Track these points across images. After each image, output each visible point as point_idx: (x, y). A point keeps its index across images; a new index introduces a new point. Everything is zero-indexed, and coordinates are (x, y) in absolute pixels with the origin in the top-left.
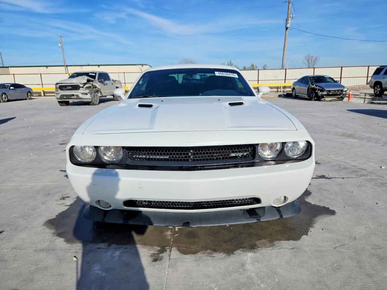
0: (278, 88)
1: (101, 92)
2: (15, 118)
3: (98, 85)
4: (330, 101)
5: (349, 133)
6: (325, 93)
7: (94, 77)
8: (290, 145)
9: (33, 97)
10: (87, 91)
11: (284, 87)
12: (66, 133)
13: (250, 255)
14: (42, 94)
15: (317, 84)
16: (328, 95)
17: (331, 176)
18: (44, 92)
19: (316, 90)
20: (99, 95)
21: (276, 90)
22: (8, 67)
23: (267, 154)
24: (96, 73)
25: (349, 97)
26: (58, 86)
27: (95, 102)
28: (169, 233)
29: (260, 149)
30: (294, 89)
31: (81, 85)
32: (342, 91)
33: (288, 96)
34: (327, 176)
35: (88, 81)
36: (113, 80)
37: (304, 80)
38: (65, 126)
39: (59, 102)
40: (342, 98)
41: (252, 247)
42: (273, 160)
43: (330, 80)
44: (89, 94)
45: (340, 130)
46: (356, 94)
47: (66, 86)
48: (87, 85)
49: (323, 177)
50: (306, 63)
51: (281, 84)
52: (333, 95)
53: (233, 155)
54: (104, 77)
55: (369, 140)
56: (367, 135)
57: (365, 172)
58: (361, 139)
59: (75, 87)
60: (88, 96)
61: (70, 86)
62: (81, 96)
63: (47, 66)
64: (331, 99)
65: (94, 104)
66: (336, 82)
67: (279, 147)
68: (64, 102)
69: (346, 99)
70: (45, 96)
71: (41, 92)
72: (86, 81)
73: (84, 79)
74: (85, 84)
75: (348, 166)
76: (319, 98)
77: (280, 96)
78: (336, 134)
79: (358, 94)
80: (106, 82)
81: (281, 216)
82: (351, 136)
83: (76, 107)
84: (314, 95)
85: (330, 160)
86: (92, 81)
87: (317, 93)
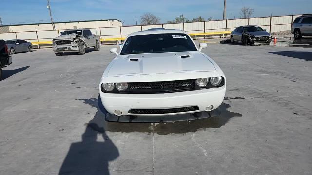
0: (220, 35)
1: (86, 45)
2: (29, 66)
3: (84, 39)
4: (259, 45)
5: (265, 69)
6: (255, 39)
7: (80, 34)
8: (214, 79)
9: (33, 50)
10: (76, 45)
11: (226, 34)
12: (71, 76)
13: (194, 134)
14: (38, 47)
15: (249, 33)
16: (257, 41)
17: (245, 97)
18: (39, 45)
19: (248, 37)
20: (85, 47)
21: (219, 37)
22: (8, 26)
23: (202, 84)
24: (81, 31)
25: (274, 41)
26: (55, 42)
27: (82, 52)
28: (152, 127)
29: (198, 82)
30: (232, 36)
31: (72, 40)
32: (268, 37)
33: (228, 42)
34: (242, 97)
35: (77, 37)
36: (94, 35)
37: (240, 30)
38: (68, 71)
39: (55, 53)
40: (268, 43)
41: (195, 131)
42: (205, 87)
43: (259, 29)
44: (78, 47)
45: (259, 68)
46: (281, 38)
47: (61, 41)
48: (76, 40)
49: (240, 98)
50: (243, 14)
51: (223, 32)
52: (261, 41)
53: (184, 85)
54: (87, 33)
55: (277, 74)
56: (277, 71)
57: (266, 94)
58: (271, 73)
59: (68, 42)
60: (77, 48)
61: (64, 41)
62: (72, 48)
63: (38, 24)
64: (260, 43)
65: (81, 54)
66: (264, 30)
67: (207, 80)
68: (59, 53)
69: (272, 43)
70: (40, 48)
71: (37, 46)
72: (75, 37)
73: (73, 36)
74: (74, 39)
75: (258, 91)
76: (251, 43)
77: (221, 42)
78: (256, 70)
79: (283, 38)
80: (89, 37)
81: (210, 116)
82: (266, 72)
83: (69, 56)
84: (247, 41)
85: (247, 88)
86: (79, 37)
87: (249, 39)
